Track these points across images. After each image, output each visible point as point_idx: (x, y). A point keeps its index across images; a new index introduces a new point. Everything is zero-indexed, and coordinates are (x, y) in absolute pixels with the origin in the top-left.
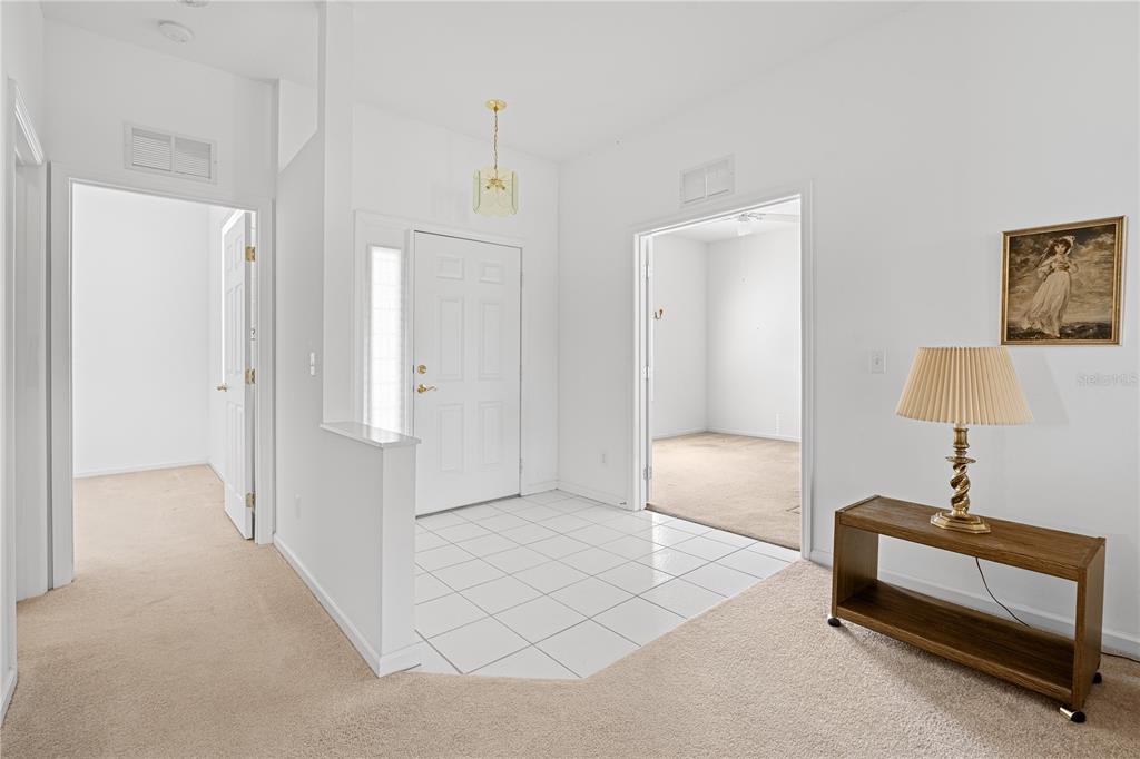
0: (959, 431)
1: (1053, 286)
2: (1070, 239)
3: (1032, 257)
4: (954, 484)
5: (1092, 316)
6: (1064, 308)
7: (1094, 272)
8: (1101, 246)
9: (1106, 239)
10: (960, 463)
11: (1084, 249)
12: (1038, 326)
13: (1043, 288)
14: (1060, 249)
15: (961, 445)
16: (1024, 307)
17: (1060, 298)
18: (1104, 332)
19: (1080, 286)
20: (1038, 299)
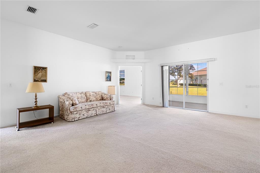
0: (36, 94)
1: (40, 74)
2: (42, 69)
3: (37, 70)
4: (35, 102)
5: (44, 79)
6: (41, 78)
7: (44, 73)
8: (45, 70)
9: (45, 69)
10: (36, 99)
11: (43, 70)
12: (38, 80)
13: (39, 75)
14: (41, 70)
15: (36, 96)
16: (36, 77)
17: (41, 76)
18: (45, 81)
19: (43, 75)
20: (38, 76)
